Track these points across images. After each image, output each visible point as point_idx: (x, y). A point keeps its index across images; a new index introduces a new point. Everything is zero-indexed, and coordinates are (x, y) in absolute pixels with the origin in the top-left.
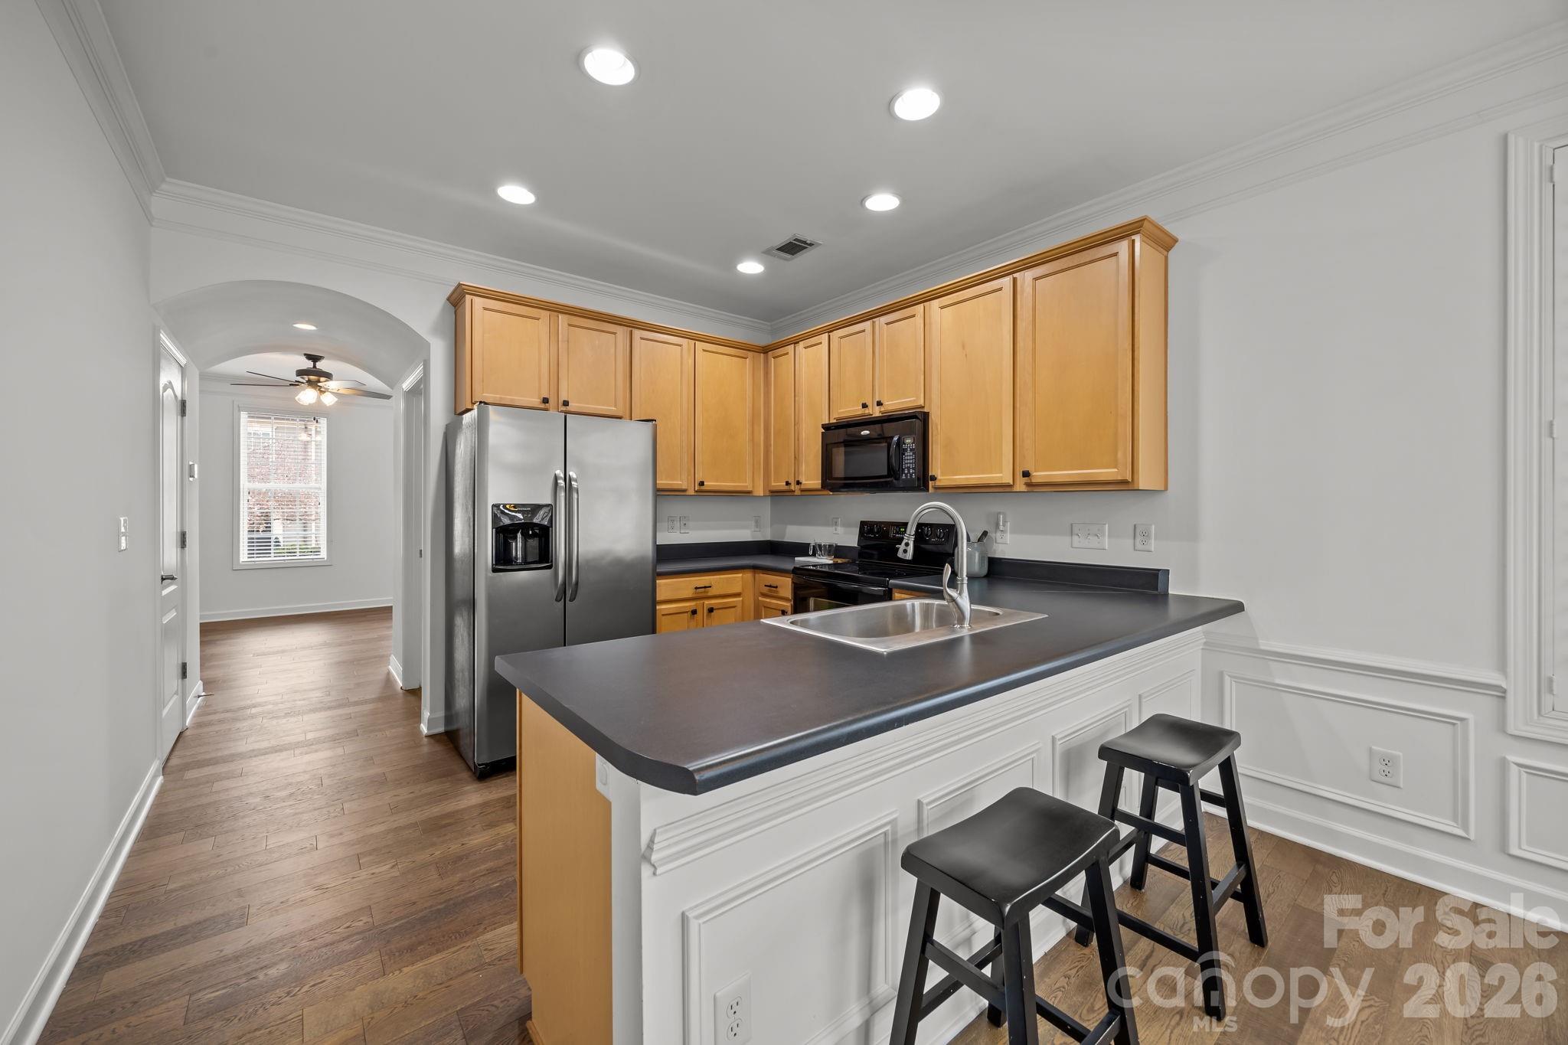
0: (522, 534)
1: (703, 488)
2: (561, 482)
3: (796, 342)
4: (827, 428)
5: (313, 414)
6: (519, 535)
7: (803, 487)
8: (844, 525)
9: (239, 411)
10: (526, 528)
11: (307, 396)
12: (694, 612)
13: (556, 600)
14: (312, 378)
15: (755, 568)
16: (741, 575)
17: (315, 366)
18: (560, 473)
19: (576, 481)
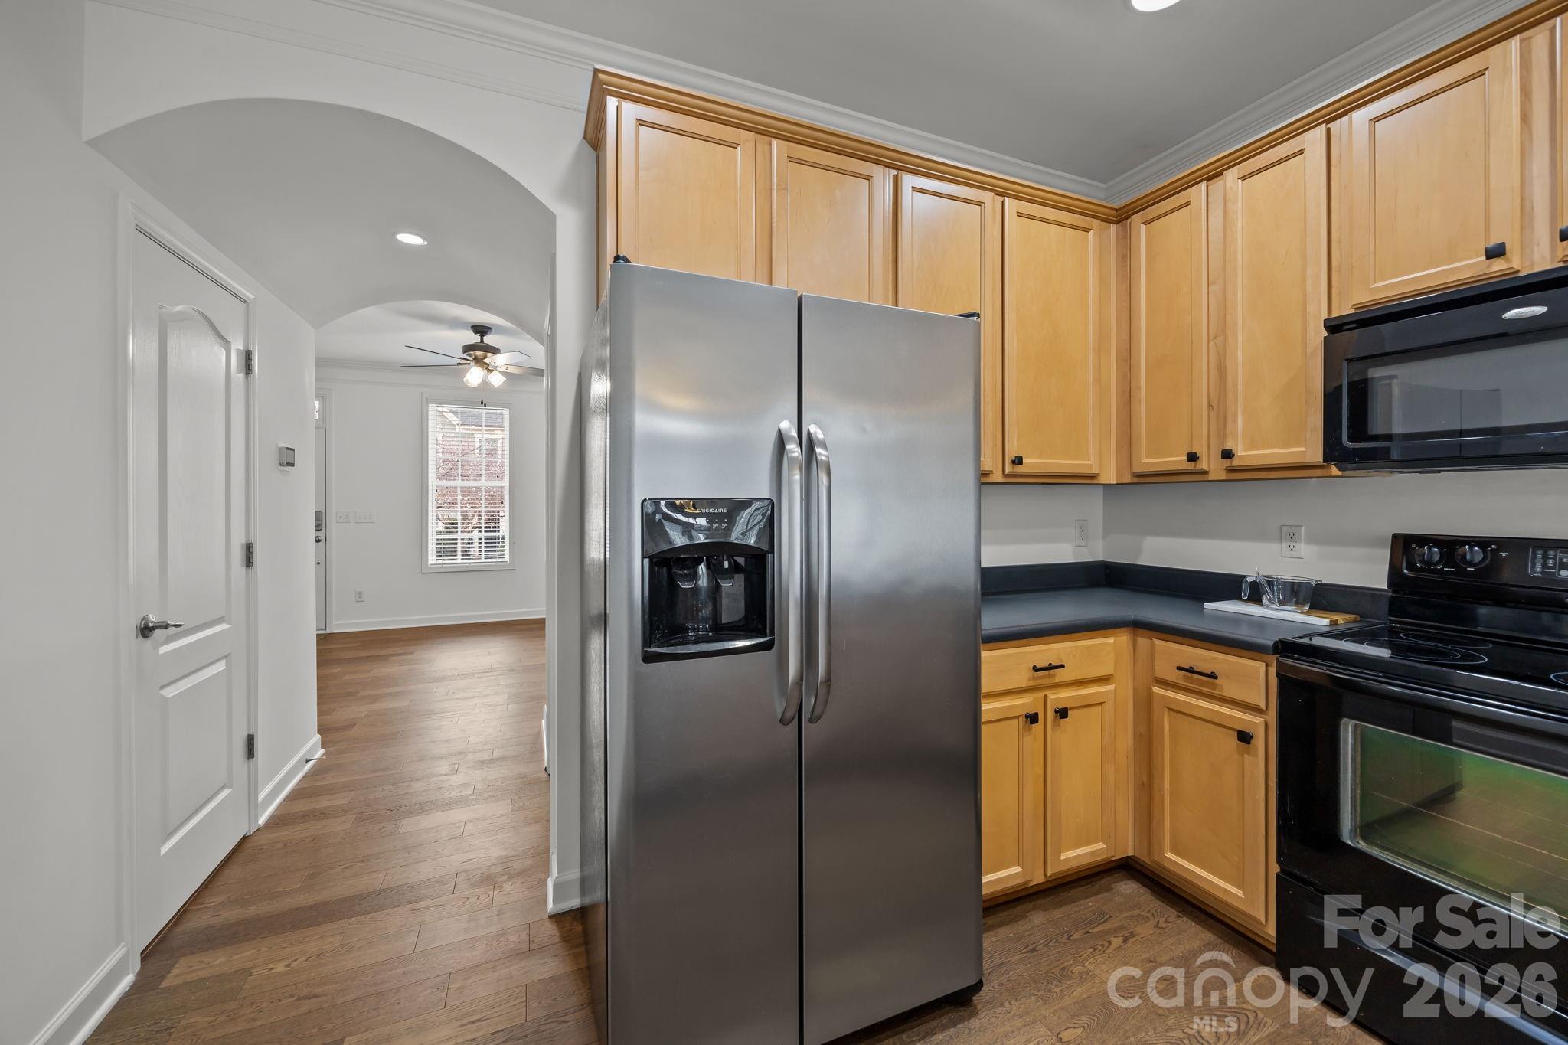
0: (708, 567)
1: (1019, 469)
2: (793, 448)
3: (1213, 174)
4: (1334, 327)
5: (483, 398)
6: (702, 569)
7: (1236, 463)
8: (1312, 540)
9: (428, 404)
10: (716, 553)
11: (474, 376)
12: (1033, 718)
13: (781, 721)
14: (479, 354)
15: (1138, 626)
16: (1111, 640)
17: (482, 341)
18: (788, 426)
19: (824, 446)
